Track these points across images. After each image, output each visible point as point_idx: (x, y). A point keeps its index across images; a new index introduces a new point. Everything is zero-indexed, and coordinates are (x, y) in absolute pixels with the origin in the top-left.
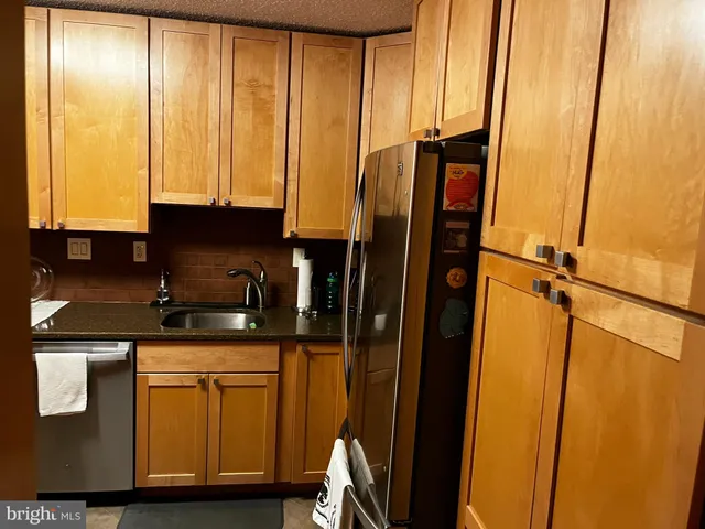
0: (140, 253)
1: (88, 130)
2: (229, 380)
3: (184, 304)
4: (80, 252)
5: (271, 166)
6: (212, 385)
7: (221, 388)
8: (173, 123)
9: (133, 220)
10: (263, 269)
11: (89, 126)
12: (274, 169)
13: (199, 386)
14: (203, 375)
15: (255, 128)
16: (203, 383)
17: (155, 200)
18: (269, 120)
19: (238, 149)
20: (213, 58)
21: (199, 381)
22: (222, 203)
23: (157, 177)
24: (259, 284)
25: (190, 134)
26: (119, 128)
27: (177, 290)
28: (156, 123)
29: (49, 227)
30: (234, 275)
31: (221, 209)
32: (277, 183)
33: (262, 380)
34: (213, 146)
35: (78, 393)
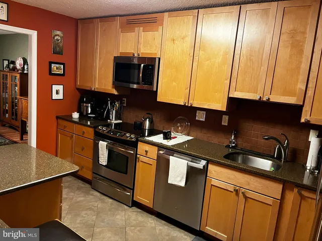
0: (225, 121)
1: (207, 62)
2: (250, 194)
3: (241, 149)
4: (201, 117)
5: (298, 79)
6: (241, 194)
7: (246, 198)
8: (245, 57)
9: (220, 105)
10: (287, 139)
11: (208, 60)
12: (300, 81)
13: (234, 192)
14: (237, 188)
15: (290, 57)
16: (237, 192)
17: (231, 96)
18: (301, 52)
19: (278, 70)
20: (271, 21)
21: (234, 190)
22: (265, 99)
23: (233, 84)
24: (283, 147)
25: (253, 62)
26: (220, 61)
27: (240, 142)
28: (237, 57)
29: (187, 105)
30: (266, 139)
31: (264, 102)
32: (301, 89)
33: (270, 201)
34: (264, 68)
35: (182, 178)
